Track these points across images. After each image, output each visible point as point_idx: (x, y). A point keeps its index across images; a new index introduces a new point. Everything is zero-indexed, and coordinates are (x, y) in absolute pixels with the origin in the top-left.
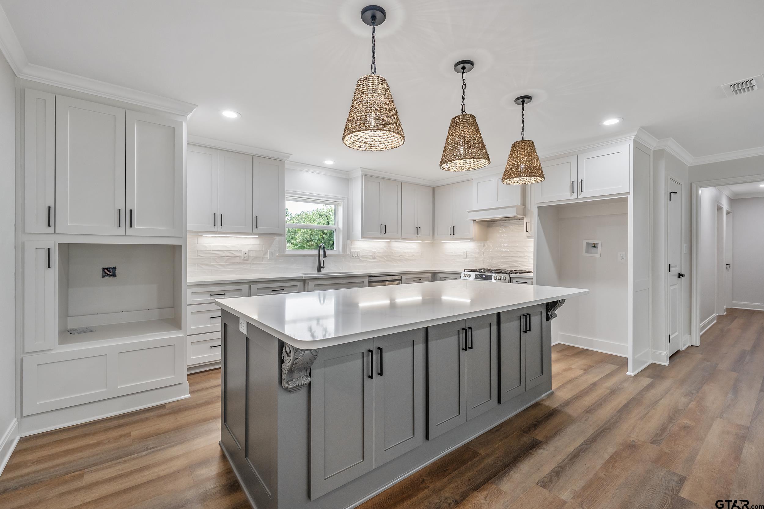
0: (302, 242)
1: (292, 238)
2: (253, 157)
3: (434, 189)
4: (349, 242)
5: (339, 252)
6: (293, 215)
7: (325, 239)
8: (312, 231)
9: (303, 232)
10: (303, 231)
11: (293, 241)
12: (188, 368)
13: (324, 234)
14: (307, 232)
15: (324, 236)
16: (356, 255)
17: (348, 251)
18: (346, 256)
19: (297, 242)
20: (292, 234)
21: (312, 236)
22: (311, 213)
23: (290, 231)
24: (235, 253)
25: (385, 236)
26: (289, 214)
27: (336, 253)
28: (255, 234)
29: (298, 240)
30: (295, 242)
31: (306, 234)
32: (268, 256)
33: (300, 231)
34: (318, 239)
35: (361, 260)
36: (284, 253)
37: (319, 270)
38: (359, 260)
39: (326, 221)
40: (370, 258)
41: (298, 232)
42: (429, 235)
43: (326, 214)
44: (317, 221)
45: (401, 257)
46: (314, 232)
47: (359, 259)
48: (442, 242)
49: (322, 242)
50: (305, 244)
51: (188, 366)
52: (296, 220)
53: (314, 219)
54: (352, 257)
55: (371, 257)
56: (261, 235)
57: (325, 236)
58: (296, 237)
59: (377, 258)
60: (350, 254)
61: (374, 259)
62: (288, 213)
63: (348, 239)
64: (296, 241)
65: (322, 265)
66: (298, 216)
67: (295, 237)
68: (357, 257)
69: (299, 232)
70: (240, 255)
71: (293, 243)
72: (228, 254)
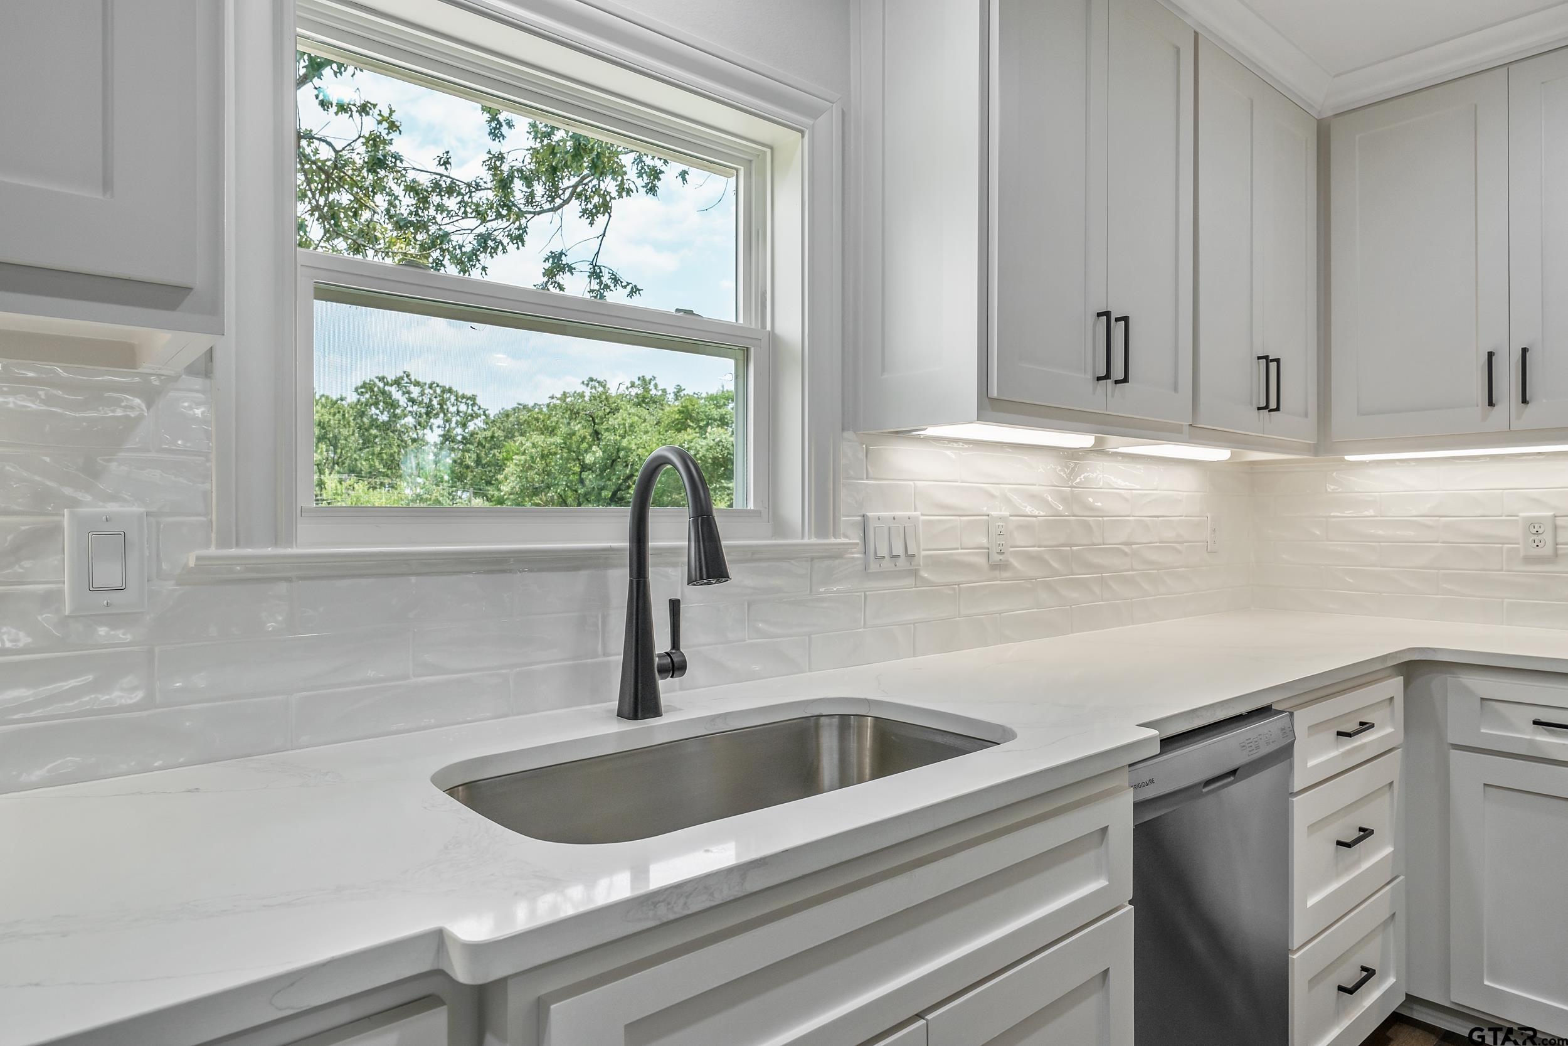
0: (517, 494)
1: (489, 483)
4: (849, 448)
6: (492, 413)
7: (587, 482)
8: (548, 460)
9: (522, 462)
10: (520, 461)
11: (491, 491)
13: (584, 467)
14: (534, 462)
15: (584, 475)
16: (898, 550)
17: (848, 519)
18: (836, 554)
19: (502, 494)
20: (490, 471)
21: (548, 475)
22: (545, 409)
23: (484, 462)
26: (481, 412)
29: (505, 488)
30: (496, 493)
31: (531, 468)
33: (512, 459)
34: (566, 485)
35: (927, 583)
36: (276, 543)
38: (909, 581)
39: (590, 430)
40: (971, 567)
41: (505, 464)
42: (1306, 415)
43: (591, 408)
44: (563, 429)
45: (1126, 554)
46: (553, 464)
47: (914, 573)
48: (1347, 458)
49: (579, 492)
50: (527, 499)
52: (499, 428)
53: (554, 424)
54: (874, 567)
55: (982, 561)
57: (589, 476)
58: (500, 477)
59: (1015, 563)
60: (856, 539)
61: (997, 573)
62: (476, 408)
63: (843, 430)
64: (499, 490)
65: (661, 644)
66: (507, 416)
67: (497, 480)
68: (902, 563)
69: (508, 464)
71: (493, 496)
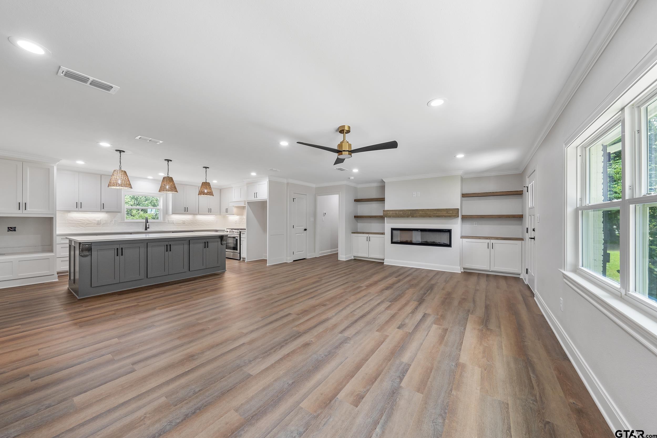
2: (101, 176)
3: (220, 190)
5: (161, 221)
12: (57, 273)
17: (166, 220)
18: (165, 222)
24: (91, 221)
25: (187, 213)
27: (160, 221)
28: (102, 212)
32: (113, 222)
36: (124, 221)
37: (146, 229)
40: (181, 224)
45: (202, 223)
47: (174, 224)
51: (57, 271)
54: (169, 223)
56: (107, 212)
59: (186, 224)
60: (168, 221)
61: (184, 224)
63: (166, 214)
65: (148, 227)
68: (172, 223)
70: (95, 222)
72: (87, 221)
